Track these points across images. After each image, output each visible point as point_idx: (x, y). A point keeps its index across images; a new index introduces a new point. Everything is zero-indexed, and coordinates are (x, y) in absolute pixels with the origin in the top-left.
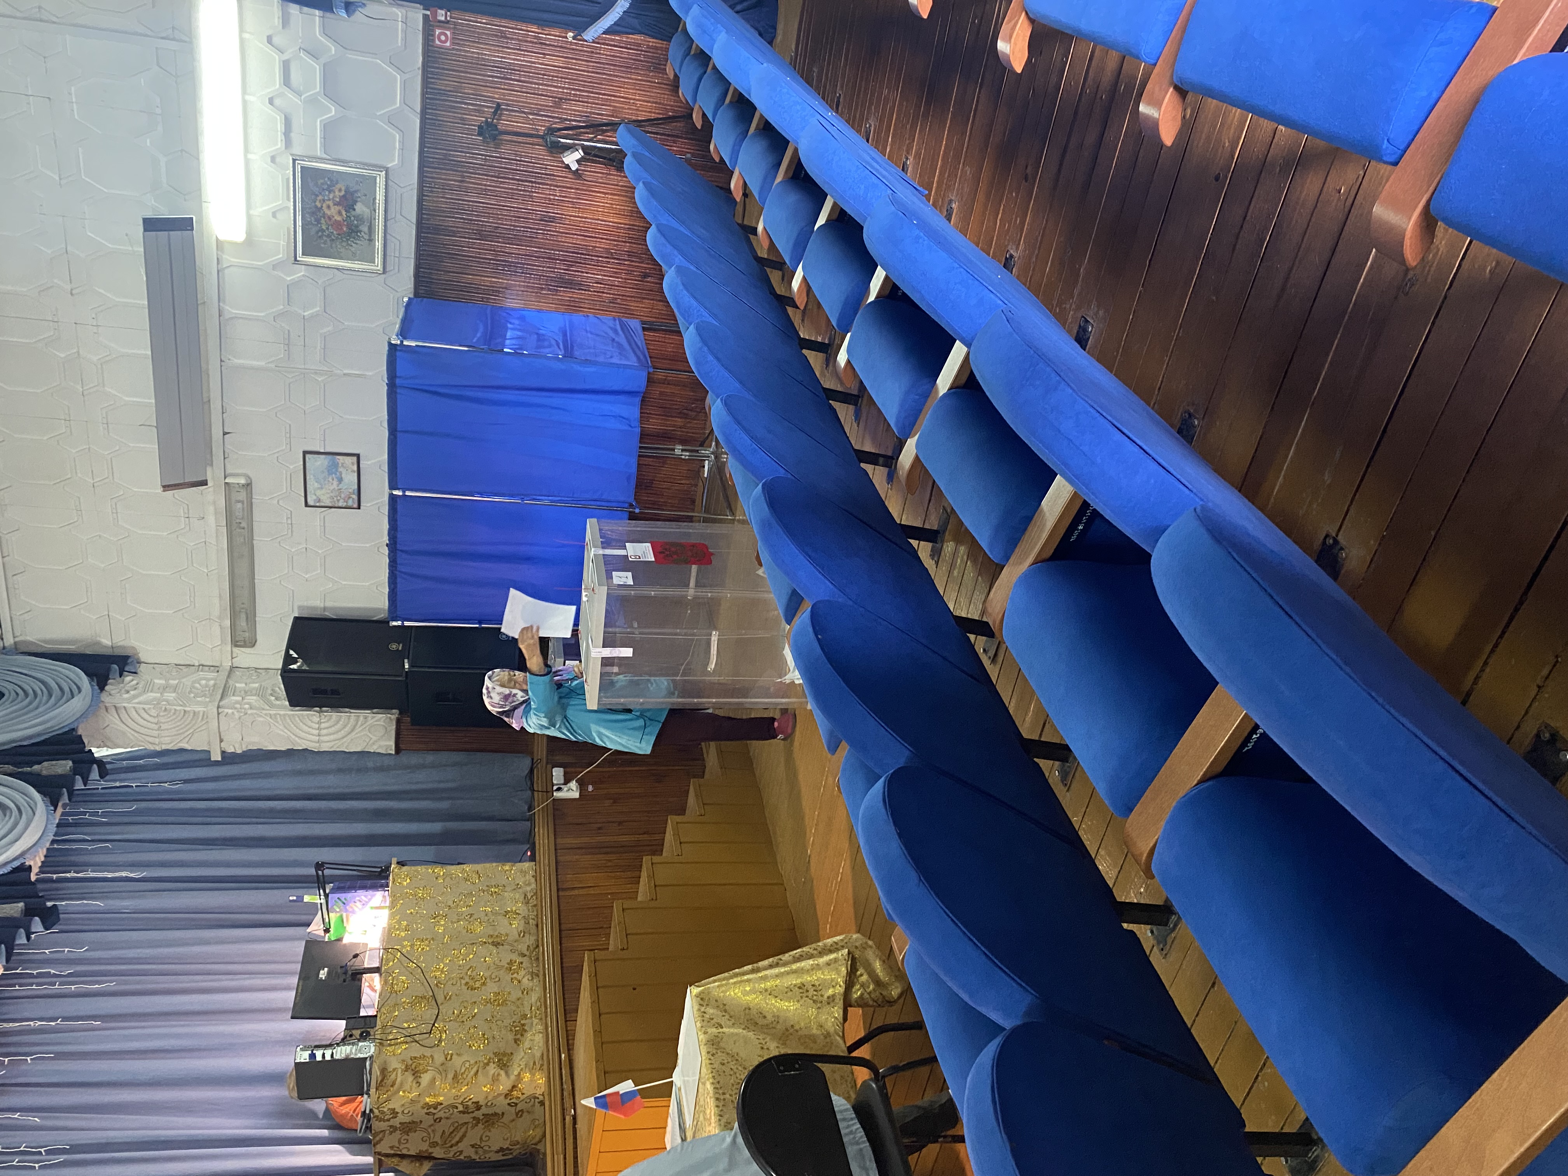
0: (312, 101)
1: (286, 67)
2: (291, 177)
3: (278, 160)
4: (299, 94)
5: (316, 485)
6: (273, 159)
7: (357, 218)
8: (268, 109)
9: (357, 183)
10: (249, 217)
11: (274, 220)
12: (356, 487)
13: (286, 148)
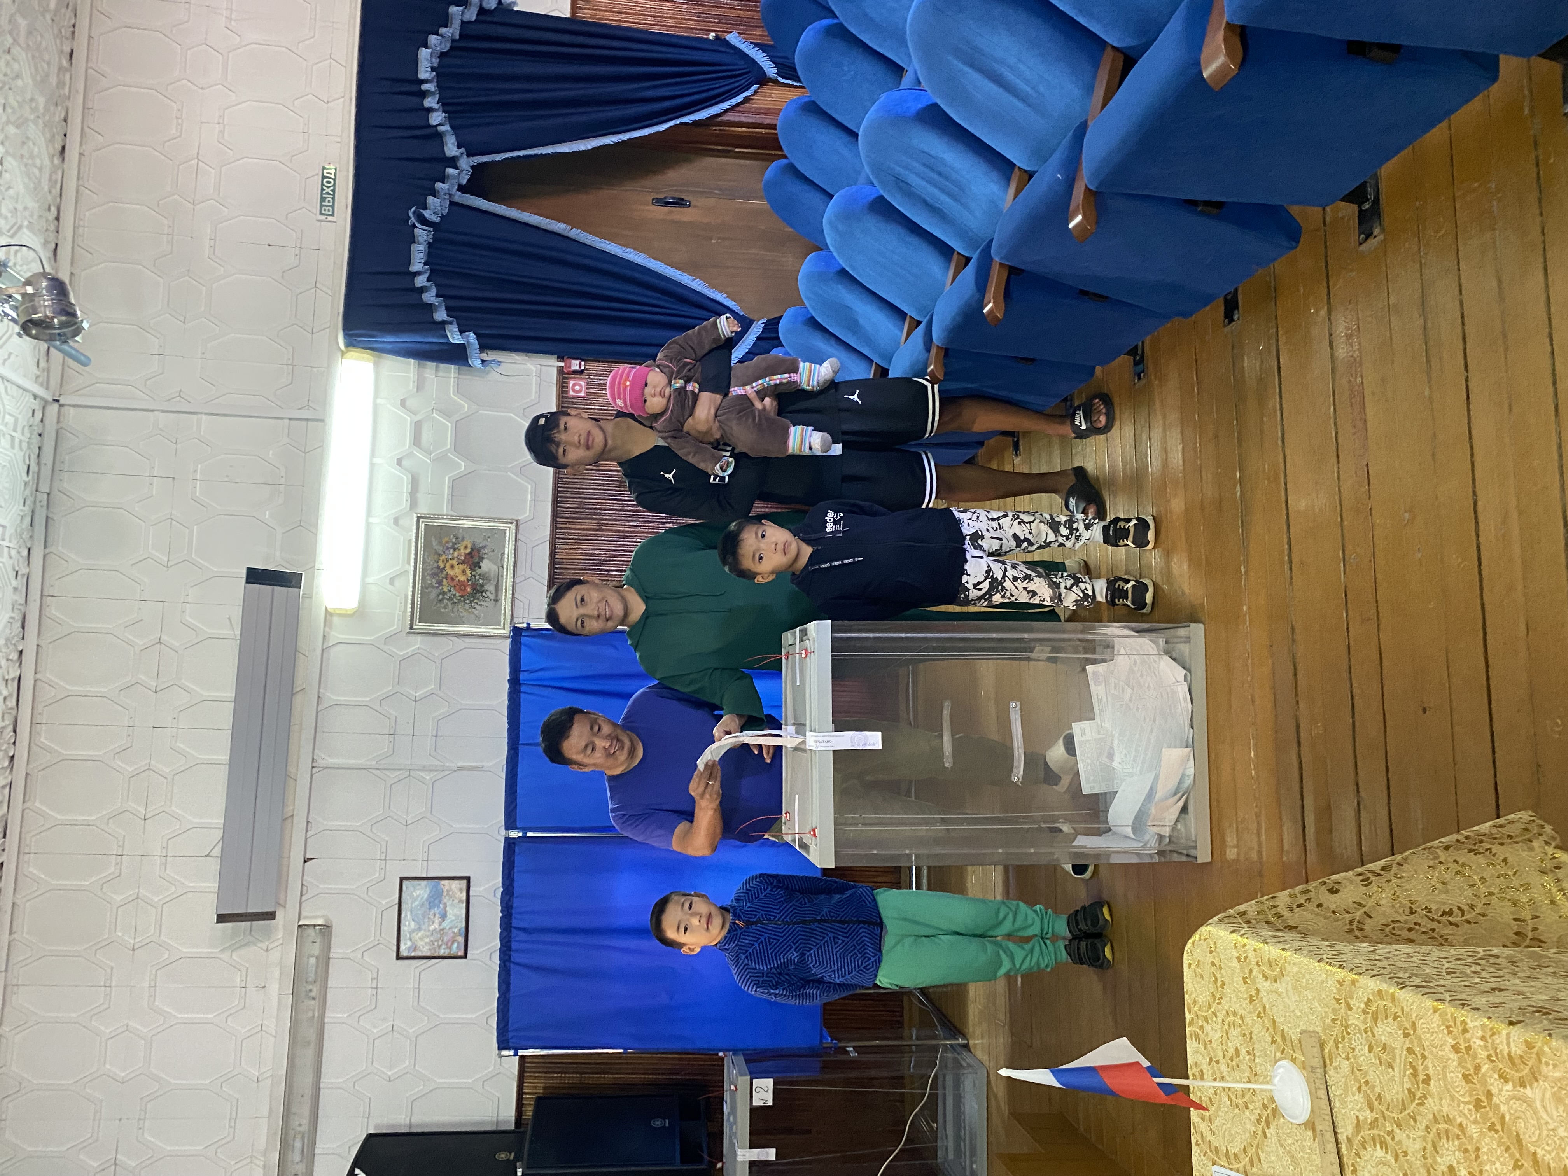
0: (441, 459)
1: (417, 427)
2: (414, 540)
3: (401, 522)
4: (429, 453)
5: (413, 925)
6: (396, 521)
7: (484, 576)
8: (396, 471)
9: (485, 538)
10: (364, 586)
11: (390, 587)
12: (463, 924)
13: (411, 509)
